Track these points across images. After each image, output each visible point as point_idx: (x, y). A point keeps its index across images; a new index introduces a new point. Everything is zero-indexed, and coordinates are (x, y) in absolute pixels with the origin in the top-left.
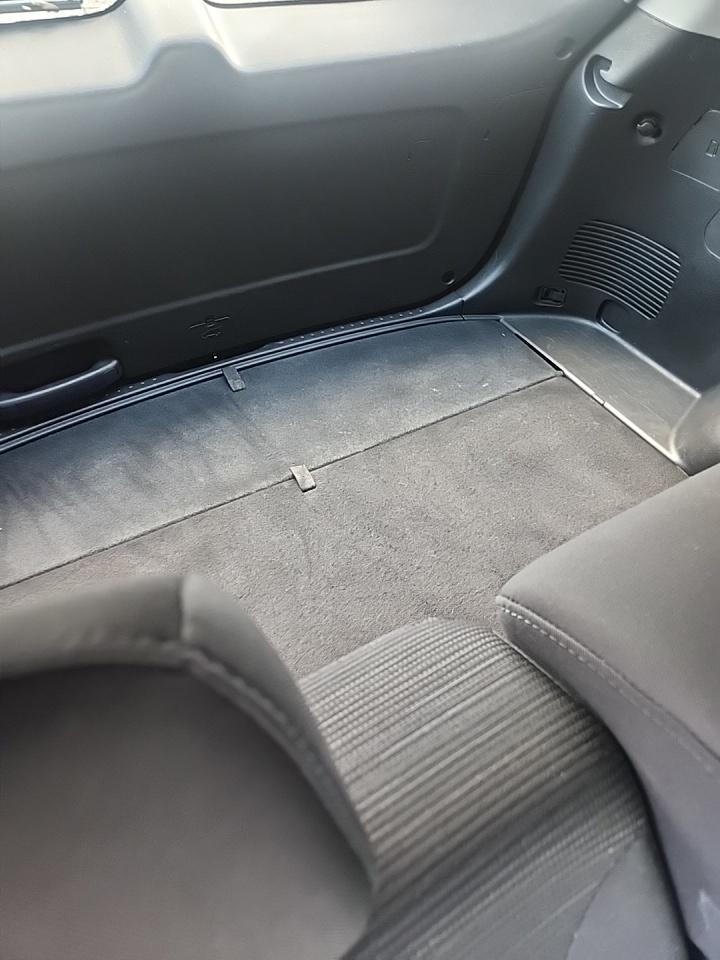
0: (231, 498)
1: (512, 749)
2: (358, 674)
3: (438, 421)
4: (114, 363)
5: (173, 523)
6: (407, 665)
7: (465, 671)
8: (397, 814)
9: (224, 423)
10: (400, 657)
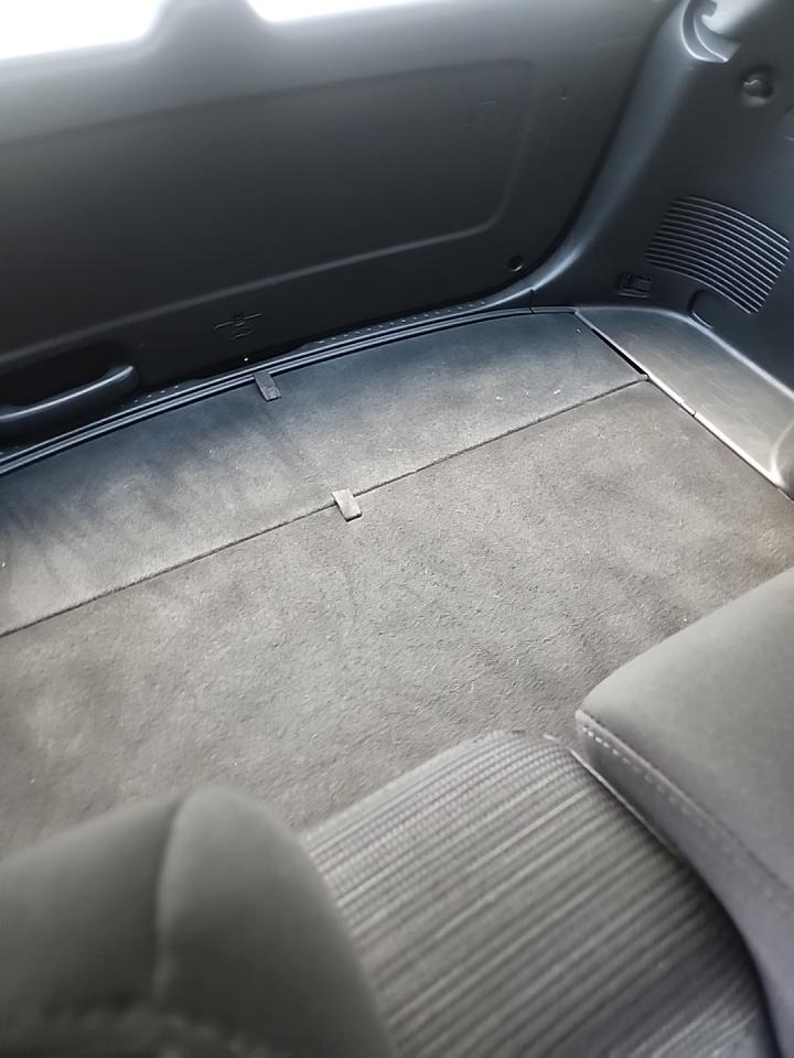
0: (265, 529)
1: (598, 928)
2: (408, 813)
3: (502, 436)
4: (130, 369)
5: (199, 558)
6: (467, 803)
7: (539, 815)
8: (456, 1019)
9: (256, 437)
10: (460, 790)
